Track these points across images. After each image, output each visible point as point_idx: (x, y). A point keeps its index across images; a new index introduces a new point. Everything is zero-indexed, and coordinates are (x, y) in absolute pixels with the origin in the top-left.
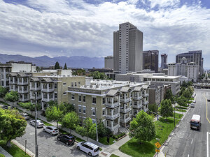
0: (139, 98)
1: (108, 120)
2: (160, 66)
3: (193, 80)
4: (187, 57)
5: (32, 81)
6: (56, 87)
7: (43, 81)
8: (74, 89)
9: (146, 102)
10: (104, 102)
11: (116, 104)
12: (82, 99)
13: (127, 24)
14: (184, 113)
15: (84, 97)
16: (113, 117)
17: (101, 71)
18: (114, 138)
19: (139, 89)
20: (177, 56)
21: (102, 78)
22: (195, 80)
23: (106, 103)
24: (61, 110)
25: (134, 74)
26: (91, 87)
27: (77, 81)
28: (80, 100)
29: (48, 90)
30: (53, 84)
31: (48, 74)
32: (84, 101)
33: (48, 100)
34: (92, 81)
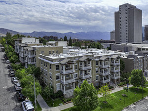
8: (42, 57)
11: (70, 71)
13: (127, 5)
16: (64, 82)
23: (61, 70)
27: (54, 50)
29: (30, 56)
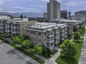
0: (63, 31)
1: (48, 44)
2: (68, 17)
3: (83, 22)
4: (80, 13)
5: (6, 23)
6: (19, 27)
7: (12, 24)
8: (28, 28)
9: (66, 33)
10: (45, 35)
11: (52, 35)
12: (33, 32)
14: (84, 38)
15: (34, 32)
16: (51, 42)
17: (42, 18)
18: (51, 53)
19: (63, 27)
20: (75, 13)
21: (42, 21)
22: (84, 22)
23: (47, 35)
24: (21, 39)
25: (57, 20)
26: (38, 26)
27: (30, 23)
28: (32, 33)
29: (15, 28)
30: (17, 25)
31: (16, 20)
32: (34, 33)
33: (15, 33)
34: (38, 23)
